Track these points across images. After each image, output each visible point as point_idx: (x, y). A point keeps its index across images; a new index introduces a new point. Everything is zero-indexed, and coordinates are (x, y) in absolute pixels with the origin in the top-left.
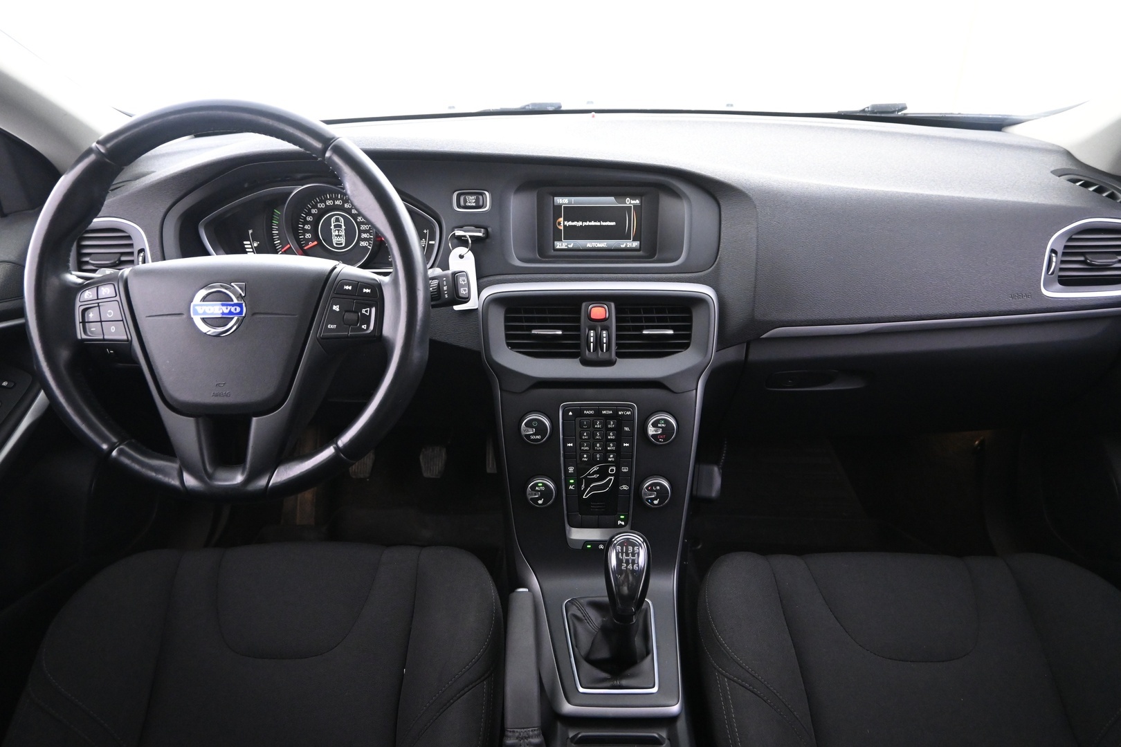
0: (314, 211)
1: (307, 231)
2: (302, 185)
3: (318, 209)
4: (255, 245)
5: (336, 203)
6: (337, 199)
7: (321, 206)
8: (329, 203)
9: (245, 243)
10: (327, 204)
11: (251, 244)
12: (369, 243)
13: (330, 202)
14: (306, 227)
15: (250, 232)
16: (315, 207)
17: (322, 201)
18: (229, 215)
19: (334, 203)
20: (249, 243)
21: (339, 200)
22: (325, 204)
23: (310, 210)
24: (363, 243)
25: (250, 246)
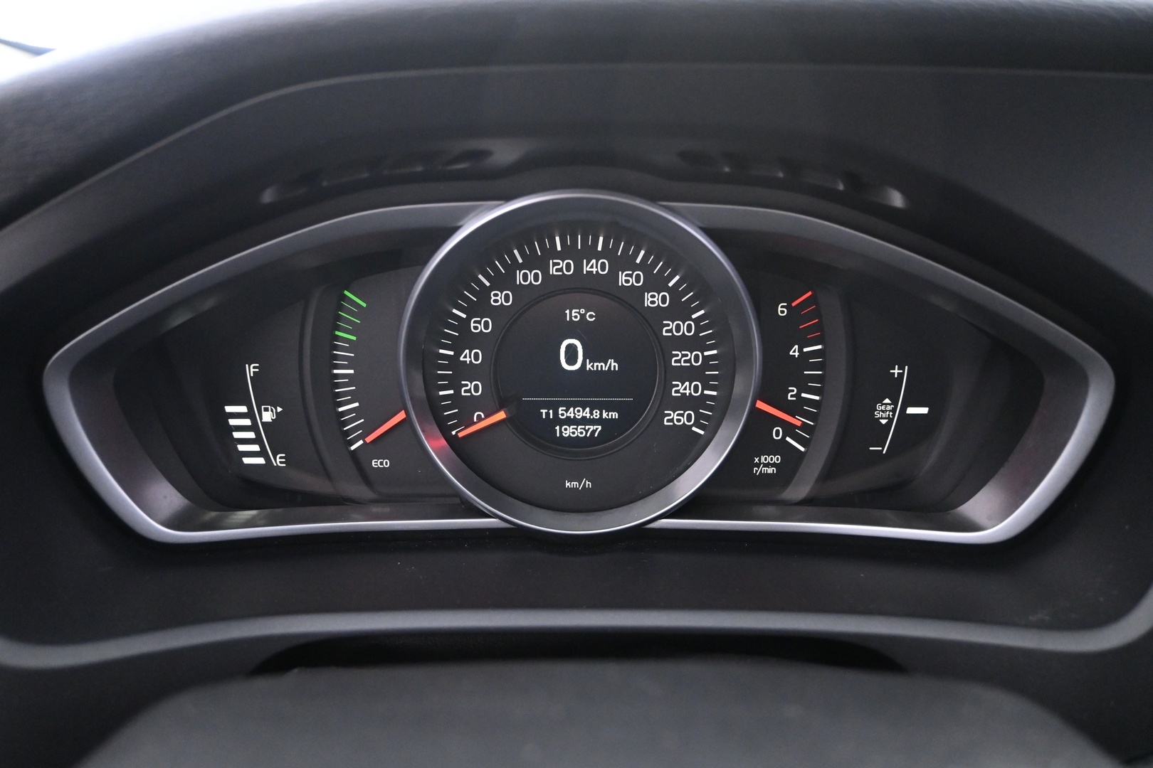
0: (499, 298)
1: (470, 372)
2: (508, 198)
3: (517, 290)
4: (268, 417)
5: (586, 269)
6: (591, 253)
7: (529, 278)
8: (560, 267)
9: (229, 409)
10: (553, 271)
11: (249, 415)
12: (699, 416)
13: (563, 264)
14: (467, 357)
15: (251, 370)
16: (505, 281)
17: (530, 263)
18: (179, 319)
19: (579, 267)
20: (243, 409)
21: (598, 256)
22: (545, 271)
23: (484, 293)
24: (674, 416)
25: (247, 422)
